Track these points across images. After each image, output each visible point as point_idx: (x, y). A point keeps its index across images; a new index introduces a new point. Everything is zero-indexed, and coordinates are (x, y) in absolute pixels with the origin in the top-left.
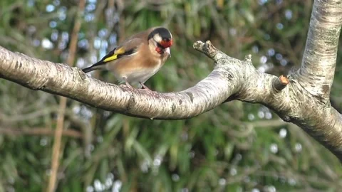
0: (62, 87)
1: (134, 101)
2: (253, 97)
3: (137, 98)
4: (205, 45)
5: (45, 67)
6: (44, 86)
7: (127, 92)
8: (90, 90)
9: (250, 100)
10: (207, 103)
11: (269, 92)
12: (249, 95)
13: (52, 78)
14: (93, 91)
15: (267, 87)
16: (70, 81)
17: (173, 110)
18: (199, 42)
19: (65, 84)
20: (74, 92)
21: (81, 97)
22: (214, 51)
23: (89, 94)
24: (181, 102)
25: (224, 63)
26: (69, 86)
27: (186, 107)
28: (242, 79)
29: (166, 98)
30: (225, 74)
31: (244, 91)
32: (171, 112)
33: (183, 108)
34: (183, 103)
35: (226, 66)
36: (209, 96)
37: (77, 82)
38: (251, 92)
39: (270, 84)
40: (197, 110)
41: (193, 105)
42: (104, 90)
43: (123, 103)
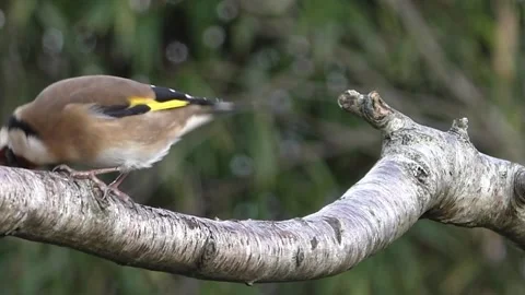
0: (57, 228)
1: (214, 249)
2: (469, 216)
3: (220, 241)
4: (364, 102)
5: (20, 186)
6: (18, 229)
7: (198, 230)
8: (118, 229)
9: (463, 221)
10: (370, 241)
11: (505, 204)
12: (462, 209)
13: (35, 211)
14: (124, 233)
15: (501, 193)
16: (76, 213)
17: (298, 263)
18: (353, 92)
19: (62, 221)
20: (83, 238)
21: (98, 246)
22: (383, 112)
23: (115, 239)
24: (314, 243)
25: (406, 140)
26: (73, 225)
27: (327, 254)
28: (448, 178)
29: (283, 235)
30: (409, 168)
31: (451, 203)
32: (292, 268)
33: (320, 256)
34: (320, 246)
35: (412, 147)
36: (375, 225)
37: (90, 215)
38: (465, 204)
39: (508, 186)
40: (348, 258)
41: (342, 247)
42: (149, 228)
43: (189, 254)
